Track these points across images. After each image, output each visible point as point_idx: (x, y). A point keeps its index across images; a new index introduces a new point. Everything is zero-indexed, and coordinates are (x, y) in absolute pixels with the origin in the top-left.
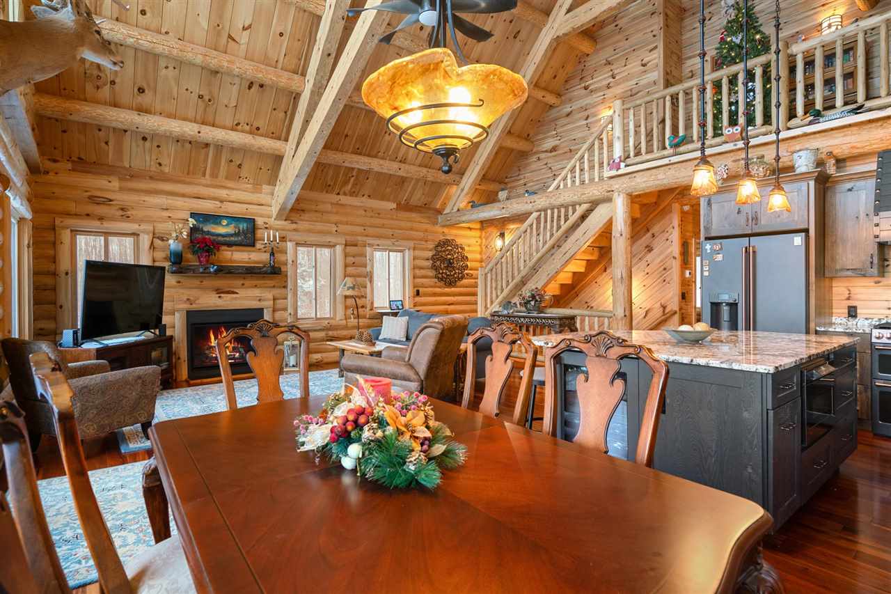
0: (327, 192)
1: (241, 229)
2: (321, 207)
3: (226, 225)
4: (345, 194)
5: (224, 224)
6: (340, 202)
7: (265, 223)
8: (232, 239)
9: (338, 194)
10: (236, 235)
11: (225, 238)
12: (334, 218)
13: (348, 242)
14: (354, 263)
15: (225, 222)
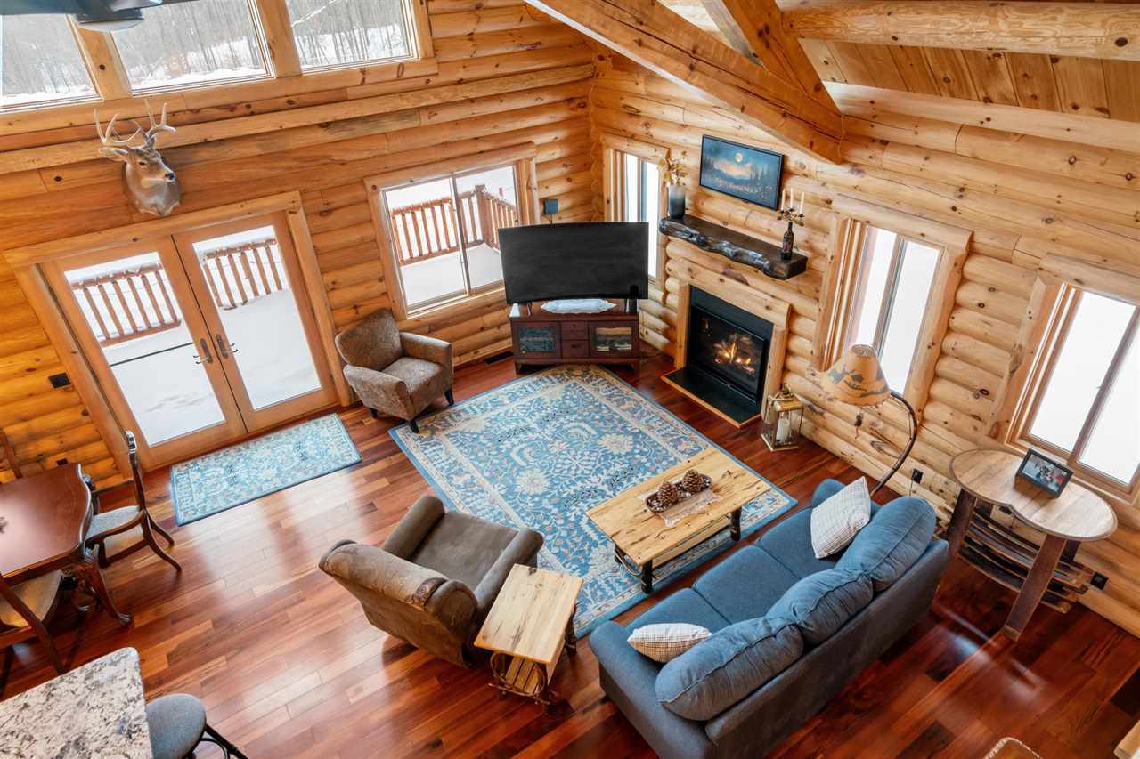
0: (952, 95)
1: (760, 174)
2: (929, 137)
3: (743, 163)
4: (1005, 100)
5: (739, 161)
6: (987, 125)
7: (801, 164)
8: (747, 189)
9: (988, 100)
10: (751, 183)
11: (737, 187)
12: (958, 173)
13: (978, 246)
14: (981, 305)
15: (739, 157)
